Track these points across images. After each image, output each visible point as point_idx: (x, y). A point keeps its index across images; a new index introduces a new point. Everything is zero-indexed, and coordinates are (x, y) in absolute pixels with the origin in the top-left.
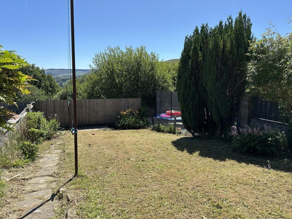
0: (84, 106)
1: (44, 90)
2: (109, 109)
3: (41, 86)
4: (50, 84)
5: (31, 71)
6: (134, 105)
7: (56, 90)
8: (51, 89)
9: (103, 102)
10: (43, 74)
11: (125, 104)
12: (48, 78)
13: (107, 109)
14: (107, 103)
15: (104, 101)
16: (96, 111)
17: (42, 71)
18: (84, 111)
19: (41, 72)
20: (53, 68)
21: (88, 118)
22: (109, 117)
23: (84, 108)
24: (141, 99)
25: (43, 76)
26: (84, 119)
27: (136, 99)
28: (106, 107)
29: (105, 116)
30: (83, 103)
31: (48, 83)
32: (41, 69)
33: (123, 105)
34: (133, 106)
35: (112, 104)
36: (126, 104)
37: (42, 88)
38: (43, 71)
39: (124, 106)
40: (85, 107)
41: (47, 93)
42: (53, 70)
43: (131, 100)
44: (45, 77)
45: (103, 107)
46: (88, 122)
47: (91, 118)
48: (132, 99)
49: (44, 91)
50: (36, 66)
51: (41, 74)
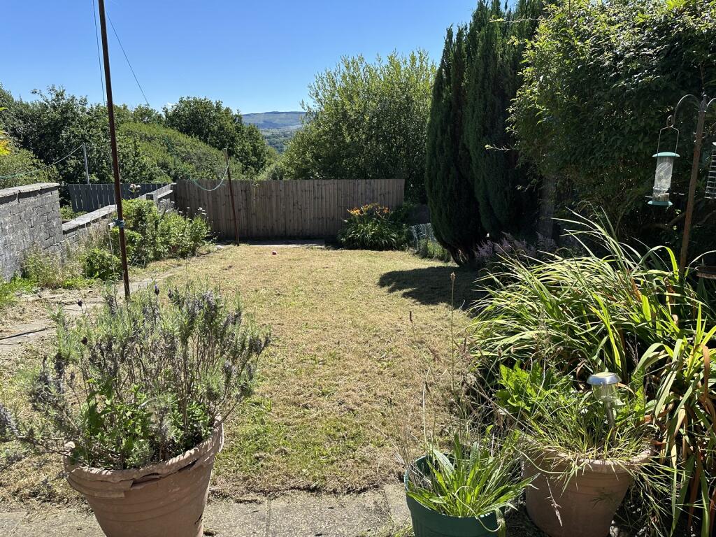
0: (274, 194)
1: (241, 161)
2: (328, 203)
3: (234, 153)
4: (254, 147)
5: (214, 118)
6: (387, 196)
7: (266, 161)
8: (254, 159)
9: (316, 186)
10: (239, 125)
11: (366, 192)
12: (250, 134)
13: (324, 203)
14: (324, 191)
15: (318, 185)
16: (300, 207)
17: (237, 118)
18: (274, 206)
19: (235, 120)
20: (275, 111)
21: (283, 221)
22: (328, 221)
23: (274, 199)
24: (404, 180)
25: (238, 129)
26: (275, 223)
27: (391, 180)
28: (322, 198)
29: (319, 219)
30: (273, 188)
31: (248, 146)
32: (235, 112)
33: (361, 194)
34: (384, 198)
35: (336, 191)
36: (368, 193)
37: (237, 156)
38: (240, 117)
39: (364, 196)
40: (277, 196)
41: (247, 168)
42: (276, 116)
43: (381, 184)
44: (243, 131)
45: (315, 198)
46: (283, 229)
47: (290, 221)
48: (383, 181)
49: (239, 163)
50: (224, 106)
51: (234, 125)
